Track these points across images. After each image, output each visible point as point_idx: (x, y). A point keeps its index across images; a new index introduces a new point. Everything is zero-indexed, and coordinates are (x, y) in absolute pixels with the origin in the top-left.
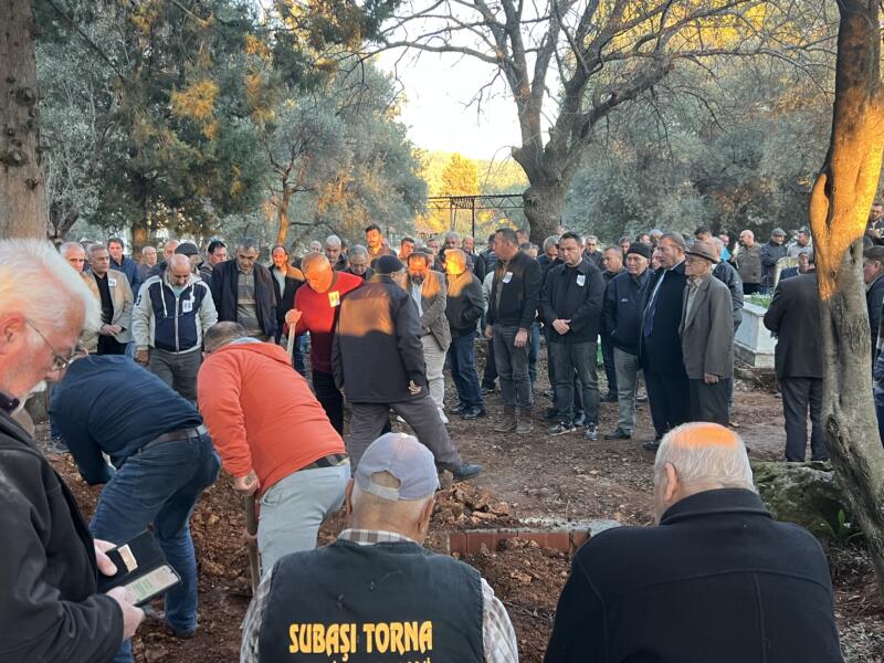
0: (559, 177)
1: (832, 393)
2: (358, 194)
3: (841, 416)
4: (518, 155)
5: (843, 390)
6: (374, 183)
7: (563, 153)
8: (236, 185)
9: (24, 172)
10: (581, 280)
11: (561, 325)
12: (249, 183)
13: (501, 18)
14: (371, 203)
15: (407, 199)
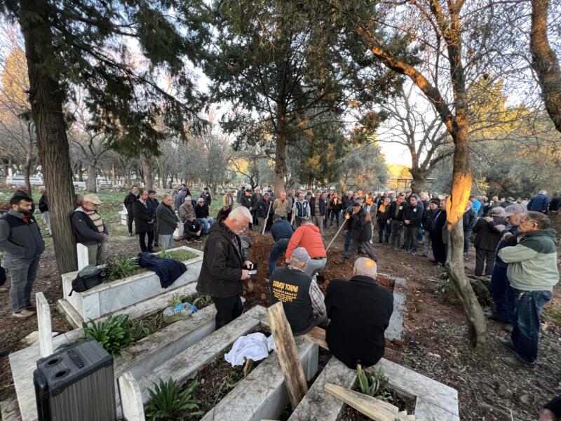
0: (422, 178)
1: (449, 257)
2: (367, 178)
3: (451, 264)
4: (411, 171)
5: (452, 256)
6: (371, 176)
7: (424, 171)
8: (333, 176)
9: (280, 174)
10: (415, 210)
11: (407, 222)
12: (336, 175)
13: (409, 133)
14: (369, 181)
15: (380, 180)
